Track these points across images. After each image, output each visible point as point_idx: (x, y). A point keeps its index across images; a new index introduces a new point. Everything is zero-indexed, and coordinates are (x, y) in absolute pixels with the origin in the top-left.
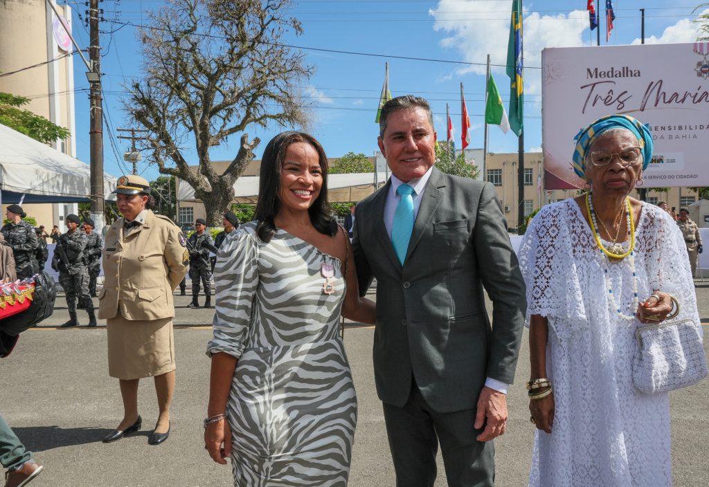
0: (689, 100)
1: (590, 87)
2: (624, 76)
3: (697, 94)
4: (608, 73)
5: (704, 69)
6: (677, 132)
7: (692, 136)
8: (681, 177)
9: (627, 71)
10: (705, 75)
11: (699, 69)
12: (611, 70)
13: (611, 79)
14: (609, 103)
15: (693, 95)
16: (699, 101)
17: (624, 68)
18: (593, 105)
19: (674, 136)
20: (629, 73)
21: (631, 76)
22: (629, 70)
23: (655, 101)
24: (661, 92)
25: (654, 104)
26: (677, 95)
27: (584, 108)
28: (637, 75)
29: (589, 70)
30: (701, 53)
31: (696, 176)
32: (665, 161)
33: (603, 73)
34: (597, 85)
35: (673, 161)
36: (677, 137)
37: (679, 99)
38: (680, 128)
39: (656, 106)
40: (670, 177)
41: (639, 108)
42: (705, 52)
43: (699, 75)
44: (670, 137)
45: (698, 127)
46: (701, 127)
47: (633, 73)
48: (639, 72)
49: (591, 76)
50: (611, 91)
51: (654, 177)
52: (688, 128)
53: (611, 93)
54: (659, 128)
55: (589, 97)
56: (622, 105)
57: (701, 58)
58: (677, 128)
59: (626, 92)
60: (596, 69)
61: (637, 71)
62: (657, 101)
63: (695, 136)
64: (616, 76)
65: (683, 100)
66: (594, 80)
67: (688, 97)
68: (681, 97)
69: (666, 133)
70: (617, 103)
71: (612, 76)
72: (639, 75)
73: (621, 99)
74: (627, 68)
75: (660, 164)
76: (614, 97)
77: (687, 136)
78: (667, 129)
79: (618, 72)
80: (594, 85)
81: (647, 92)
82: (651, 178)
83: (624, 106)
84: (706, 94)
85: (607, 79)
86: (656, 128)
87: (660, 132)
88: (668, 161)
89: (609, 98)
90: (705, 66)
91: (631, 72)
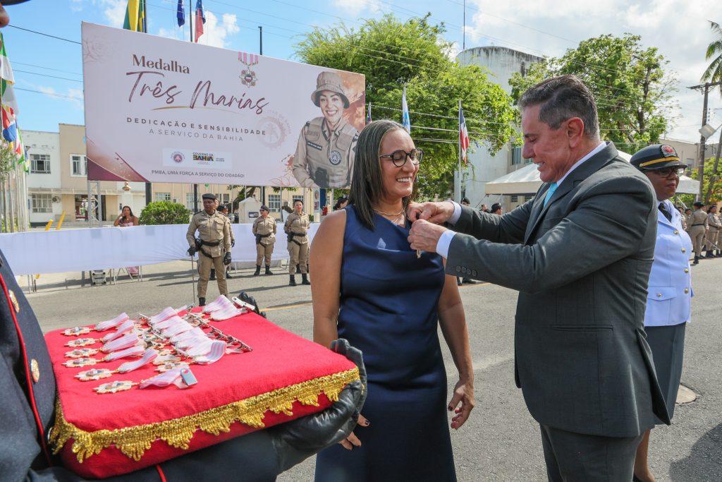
0: (235, 104)
1: (137, 75)
2: (173, 70)
3: (242, 100)
4: (156, 63)
5: (248, 78)
6: (225, 133)
7: (238, 138)
8: (230, 175)
9: (176, 66)
10: (249, 84)
11: (243, 77)
12: (159, 61)
13: (162, 71)
14: (159, 94)
15: (238, 100)
16: (244, 107)
17: (172, 62)
18: (141, 95)
19: (223, 137)
20: (178, 68)
21: (181, 71)
22: (178, 65)
23: (204, 100)
24: (209, 93)
25: (203, 103)
26: (224, 97)
27: (131, 96)
28: (186, 71)
29: (135, 56)
30: (244, 62)
31: (242, 176)
32: (214, 158)
33: (150, 63)
34: (144, 74)
35: (222, 160)
36: (225, 138)
37: (226, 102)
38: (228, 129)
39: (205, 105)
40: (220, 175)
41: (189, 104)
42: (248, 63)
43: (244, 83)
44: (219, 137)
45: (243, 131)
46: (246, 131)
47: (182, 69)
48: (188, 69)
49: (138, 64)
50: (160, 83)
51: (205, 174)
52: (235, 130)
53: (159, 86)
54: (209, 127)
55: (136, 85)
56: (171, 100)
57: (245, 68)
58: (225, 129)
59: (175, 87)
60: (143, 58)
61: (186, 68)
62: (206, 101)
63: (241, 139)
64: (164, 68)
65: (230, 104)
66: (140, 68)
67: (234, 102)
68: (227, 101)
69: (215, 132)
70: (166, 97)
72: (188, 72)
73: (171, 93)
74: (176, 62)
75: (210, 162)
76: (164, 90)
77: (234, 138)
78: (215, 128)
79: (166, 65)
80: (141, 73)
81: (196, 90)
82: (202, 174)
83: (173, 101)
84: (250, 101)
85: (154, 69)
86: (206, 127)
87: (209, 132)
88: (217, 160)
89: (158, 90)
90: (249, 76)
91: (180, 67)
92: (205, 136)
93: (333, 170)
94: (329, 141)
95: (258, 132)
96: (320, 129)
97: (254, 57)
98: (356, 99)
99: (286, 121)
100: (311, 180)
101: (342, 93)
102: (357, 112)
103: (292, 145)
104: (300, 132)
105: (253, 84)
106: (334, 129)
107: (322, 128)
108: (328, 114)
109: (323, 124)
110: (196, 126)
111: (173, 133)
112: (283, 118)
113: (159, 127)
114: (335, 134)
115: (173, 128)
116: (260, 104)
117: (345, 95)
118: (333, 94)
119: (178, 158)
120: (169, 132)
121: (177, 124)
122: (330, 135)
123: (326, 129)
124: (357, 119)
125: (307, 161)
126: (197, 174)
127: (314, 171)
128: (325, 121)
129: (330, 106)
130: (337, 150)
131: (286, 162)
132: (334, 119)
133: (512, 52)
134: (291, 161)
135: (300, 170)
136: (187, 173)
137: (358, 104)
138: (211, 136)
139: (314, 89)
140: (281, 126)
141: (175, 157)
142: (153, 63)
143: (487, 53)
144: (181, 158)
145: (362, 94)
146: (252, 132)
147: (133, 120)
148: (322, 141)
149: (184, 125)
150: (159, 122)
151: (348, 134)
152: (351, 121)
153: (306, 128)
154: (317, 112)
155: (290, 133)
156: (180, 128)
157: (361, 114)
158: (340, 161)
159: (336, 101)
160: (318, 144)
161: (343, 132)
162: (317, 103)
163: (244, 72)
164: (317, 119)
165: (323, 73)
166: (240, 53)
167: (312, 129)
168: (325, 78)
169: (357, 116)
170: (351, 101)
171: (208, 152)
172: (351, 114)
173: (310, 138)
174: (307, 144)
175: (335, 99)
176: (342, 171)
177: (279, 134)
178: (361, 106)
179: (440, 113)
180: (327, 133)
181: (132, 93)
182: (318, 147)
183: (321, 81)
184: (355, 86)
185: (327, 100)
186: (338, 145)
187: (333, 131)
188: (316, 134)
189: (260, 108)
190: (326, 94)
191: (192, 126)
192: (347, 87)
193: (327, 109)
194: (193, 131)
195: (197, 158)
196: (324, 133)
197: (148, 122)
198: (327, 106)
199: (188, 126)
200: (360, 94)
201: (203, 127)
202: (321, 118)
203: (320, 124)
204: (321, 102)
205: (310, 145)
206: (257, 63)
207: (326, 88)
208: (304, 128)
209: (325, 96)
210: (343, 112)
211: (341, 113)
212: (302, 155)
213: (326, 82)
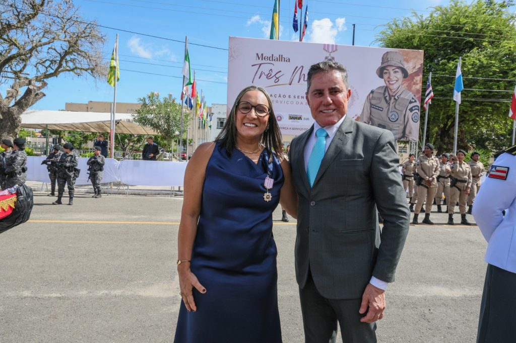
1: (258, 66)
2: (279, 61)
12: (271, 56)
13: (271, 62)
14: (270, 77)
17: (280, 55)
18: (259, 78)
23: (298, 79)
24: (302, 74)
27: (253, 79)
29: (257, 54)
30: (328, 51)
32: (303, 118)
33: (266, 57)
35: (308, 119)
39: (299, 82)
41: (288, 83)
42: (330, 51)
47: (286, 59)
49: (259, 59)
50: (271, 69)
51: (296, 129)
53: (271, 72)
54: (300, 97)
55: (257, 72)
56: (277, 80)
57: (328, 54)
59: (280, 71)
60: (262, 54)
62: (300, 79)
66: (260, 62)
70: (274, 78)
72: (289, 61)
73: (277, 76)
74: (282, 56)
75: (300, 121)
76: (273, 75)
80: (261, 64)
81: (293, 73)
82: (293, 129)
85: (268, 61)
86: (298, 97)
87: (300, 100)
88: (305, 119)
89: (270, 74)
91: (284, 58)
92: (297, 103)
93: (391, 126)
94: (389, 104)
96: (382, 95)
97: (335, 47)
98: (414, 71)
99: (356, 90)
101: (402, 66)
102: (415, 81)
103: (359, 108)
104: (366, 98)
106: (394, 95)
107: (384, 94)
108: (390, 84)
109: (385, 91)
110: (292, 97)
111: (277, 102)
112: (354, 88)
114: (395, 99)
115: (277, 99)
117: (405, 67)
118: (394, 68)
119: (279, 118)
120: (275, 101)
121: (280, 96)
122: (390, 99)
123: (387, 94)
124: (414, 86)
125: (370, 119)
128: (386, 89)
129: (391, 78)
130: (396, 111)
132: (394, 87)
137: (416, 74)
138: (302, 103)
141: (277, 118)
144: (281, 118)
145: (420, 66)
148: (383, 104)
149: (284, 96)
151: (406, 98)
152: (409, 88)
153: (371, 94)
154: (381, 83)
155: (358, 99)
156: (282, 99)
157: (418, 82)
158: (397, 119)
159: (397, 73)
160: (380, 106)
161: (401, 96)
162: (381, 76)
164: (380, 87)
165: (388, 52)
166: (325, 45)
167: (375, 95)
168: (389, 56)
169: (414, 84)
170: (410, 72)
171: (298, 114)
172: (409, 82)
173: (373, 102)
174: (371, 107)
175: (396, 72)
176: (399, 127)
178: (419, 75)
179: (500, 77)
180: (388, 98)
181: (254, 78)
182: (380, 109)
183: (385, 58)
184: (415, 61)
185: (389, 73)
186: (397, 106)
187: (392, 96)
188: (379, 99)
190: (388, 68)
191: (289, 97)
192: (407, 61)
193: (389, 80)
194: (290, 100)
195: (292, 118)
196: (385, 98)
198: (389, 78)
199: (287, 96)
200: (418, 66)
201: (297, 97)
202: (384, 86)
203: (383, 91)
204: (384, 75)
205: (373, 107)
206: (336, 50)
207: (389, 64)
208: (369, 95)
209: (388, 70)
210: (403, 81)
211: (400, 82)
212: (367, 114)
213: (389, 59)
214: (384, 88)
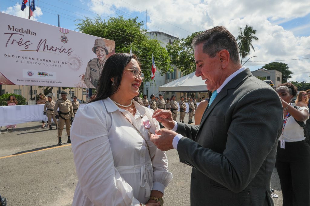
0: (58, 50)
1: (10, 35)
2: (28, 33)
3: (61, 49)
4: (20, 30)
5: (64, 39)
6: (53, 63)
7: (59, 66)
8: (55, 82)
10: (64, 42)
11: (62, 39)
12: (21, 29)
13: (23, 34)
15: (60, 49)
16: (62, 52)
17: (28, 30)
18: (12, 44)
21: (32, 34)
22: (30, 31)
24: (45, 45)
26: (53, 47)
27: (7, 44)
29: (9, 26)
30: (62, 32)
31: (61, 83)
32: (48, 75)
33: (17, 29)
35: (52, 75)
36: (53, 65)
37: (54, 50)
38: (54, 62)
39: (44, 50)
40: (51, 82)
41: (36, 50)
42: (64, 33)
43: (62, 41)
44: (50, 65)
45: (62, 63)
46: (63, 63)
47: (33, 33)
48: (35, 33)
49: (11, 29)
50: (22, 39)
51: (44, 82)
52: (58, 62)
53: (21, 40)
55: (9, 39)
56: (27, 47)
57: (63, 35)
58: (53, 62)
60: (13, 27)
61: (34, 33)
62: (44, 48)
63: (61, 66)
64: (24, 32)
65: (55, 50)
66: (12, 32)
67: (58, 49)
68: (54, 49)
69: (48, 63)
70: (24, 45)
71: (22, 32)
72: (36, 35)
73: (27, 44)
74: (30, 30)
75: (46, 76)
76: (23, 42)
77: (58, 66)
78: (49, 61)
80: (12, 34)
81: (39, 43)
82: (42, 82)
83: (28, 47)
84: (65, 50)
85: (19, 33)
87: (45, 62)
88: (49, 75)
89: (21, 42)
90: (64, 38)
92: (43, 64)
94: (100, 68)
95: (68, 63)
97: (67, 31)
98: (111, 51)
99: (81, 59)
100: (92, 85)
101: (105, 48)
103: (83, 70)
104: (87, 64)
105: (66, 42)
107: (97, 63)
108: (100, 57)
109: (97, 61)
110: (39, 60)
111: (28, 62)
112: (80, 58)
113: (21, 59)
114: (103, 66)
115: (28, 60)
116: (70, 51)
117: (107, 49)
118: (101, 48)
119: (30, 74)
120: (26, 62)
121: (30, 58)
122: (100, 66)
123: (98, 63)
125: (91, 76)
126: (39, 81)
127: (94, 81)
128: (98, 60)
129: (100, 54)
131: (81, 77)
132: (102, 59)
133: (166, 35)
134: (83, 77)
135: (87, 80)
136: (34, 81)
137: (112, 53)
138: (47, 65)
139: (94, 46)
140: (79, 61)
141: (29, 74)
142: (18, 30)
143: (156, 34)
144: (32, 74)
146: (66, 63)
147: (8, 56)
148: (97, 68)
149: (33, 59)
150: (21, 57)
153: (90, 62)
155: (83, 64)
156: (31, 60)
160: (95, 69)
162: (95, 52)
163: (62, 37)
164: (95, 59)
165: (97, 39)
166: (60, 28)
167: (92, 63)
168: (98, 41)
171: (45, 72)
173: (92, 67)
174: (90, 69)
175: (102, 51)
177: (78, 65)
179: (143, 58)
180: (99, 65)
182: (95, 71)
183: (96, 42)
184: (111, 46)
185: (99, 51)
187: (101, 64)
188: (94, 65)
189: (69, 53)
190: (98, 48)
191: (37, 59)
192: (108, 45)
193: (99, 55)
194: (38, 62)
195: (40, 74)
196: (98, 65)
197: (15, 57)
198: (99, 53)
199: (36, 59)
200: (113, 49)
201: (43, 60)
202: (96, 58)
203: (96, 61)
204: (96, 52)
205: (92, 70)
206: (68, 33)
207: (99, 46)
208: (89, 62)
209: (98, 49)
210: (106, 56)
211: (105, 56)
212: (88, 74)
213: (99, 43)
214: (97, 59)
